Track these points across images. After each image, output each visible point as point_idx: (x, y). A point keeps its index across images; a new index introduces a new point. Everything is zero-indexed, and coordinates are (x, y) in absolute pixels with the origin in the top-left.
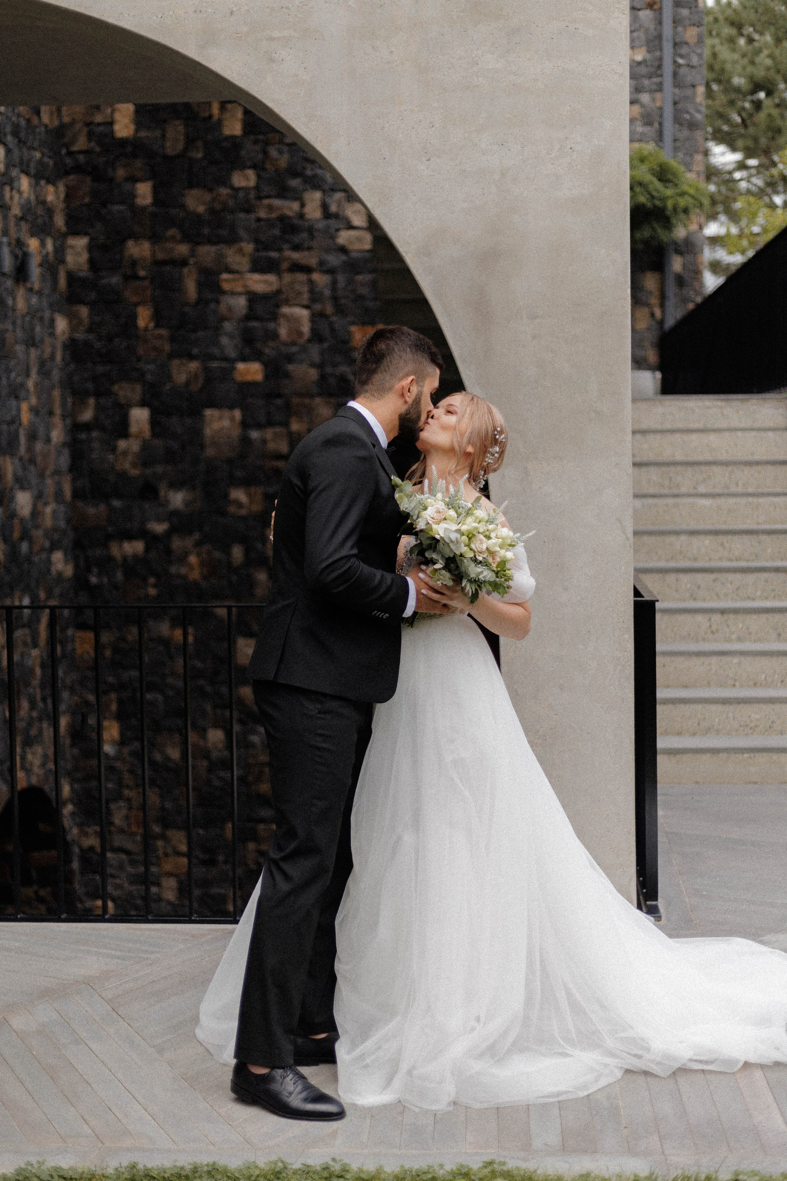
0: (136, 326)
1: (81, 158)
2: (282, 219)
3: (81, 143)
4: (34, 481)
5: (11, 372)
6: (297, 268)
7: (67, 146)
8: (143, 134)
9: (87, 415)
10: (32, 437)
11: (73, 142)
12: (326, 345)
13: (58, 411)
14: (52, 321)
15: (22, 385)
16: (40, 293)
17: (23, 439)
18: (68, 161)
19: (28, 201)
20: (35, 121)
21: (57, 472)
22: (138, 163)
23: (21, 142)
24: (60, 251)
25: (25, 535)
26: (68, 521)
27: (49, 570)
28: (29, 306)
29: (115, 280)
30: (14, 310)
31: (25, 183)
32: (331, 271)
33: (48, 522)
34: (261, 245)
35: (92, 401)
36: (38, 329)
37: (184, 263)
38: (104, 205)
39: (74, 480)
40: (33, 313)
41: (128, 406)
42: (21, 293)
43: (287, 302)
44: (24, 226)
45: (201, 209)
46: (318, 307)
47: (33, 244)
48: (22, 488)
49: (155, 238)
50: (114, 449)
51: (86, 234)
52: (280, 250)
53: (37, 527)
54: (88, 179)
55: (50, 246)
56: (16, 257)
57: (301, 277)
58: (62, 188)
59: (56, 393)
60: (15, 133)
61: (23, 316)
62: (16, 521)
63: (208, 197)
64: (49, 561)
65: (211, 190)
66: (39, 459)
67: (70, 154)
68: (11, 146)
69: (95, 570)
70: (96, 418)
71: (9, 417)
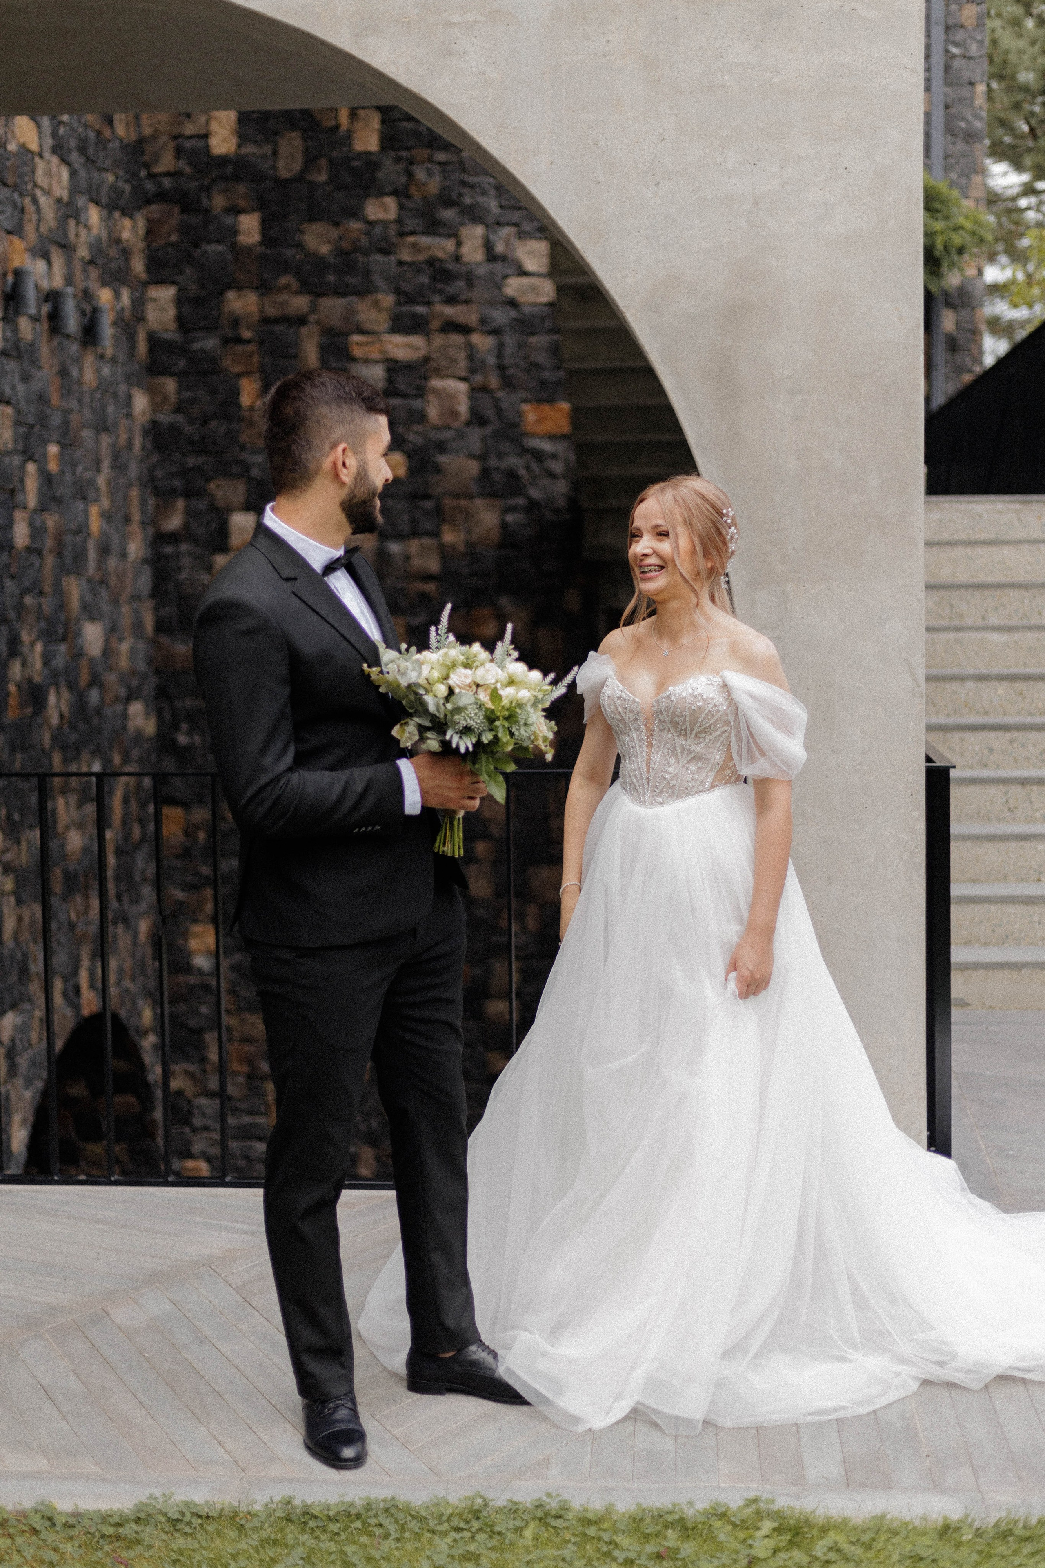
0: (239, 406)
1: (167, 182)
2: (432, 262)
3: (167, 162)
4: (106, 608)
5: (76, 465)
6: (451, 327)
7: (146, 165)
8: (249, 149)
9: (174, 522)
10: (104, 551)
11: (156, 159)
12: (488, 430)
13: (136, 517)
14: (129, 397)
15: (92, 482)
16: (113, 361)
17: (92, 554)
18: (149, 186)
19: (98, 239)
20: (107, 133)
21: (136, 597)
22: (242, 189)
23: (89, 161)
24: (139, 304)
25: (96, 681)
26: (150, 662)
27: (124, 728)
28: (101, 379)
29: (210, 343)
30: (80, 382)
31: (94, 215)
32: (496, 332)
33: (124, 663)
34: (405, 297)
35: (180, 504)
36: (111, 409)
37: (302, 321)
38: (196, 244)
39: (156, 609)
40: (104, 387)
41: (230, 510)
42: (89, 360)
43: (439, 373)
44: (94, 273)
45: (324, 249)
46: (478, 379)
47: (105, 296)
48: (92, 619)
49: (264, 288)
50: (209, 568)
51: (173, 283)
52: (428, 303)
53: (110, 669)
54: (176, 210)
55: (126, 298)
56: (83, 313)
57: (457, 339)
58: (141, 223)
59: (134, 493)
60: (82, 149)
61: (93, 391)
62: (84, 662)
63: (334, 233)
64: (125, 715)
65: (337, 224)
66: (113, 581)
67: (151, 176)
68: (76, 166)
69: (185, 726)
70: (186, 526)
71: (73, 526)
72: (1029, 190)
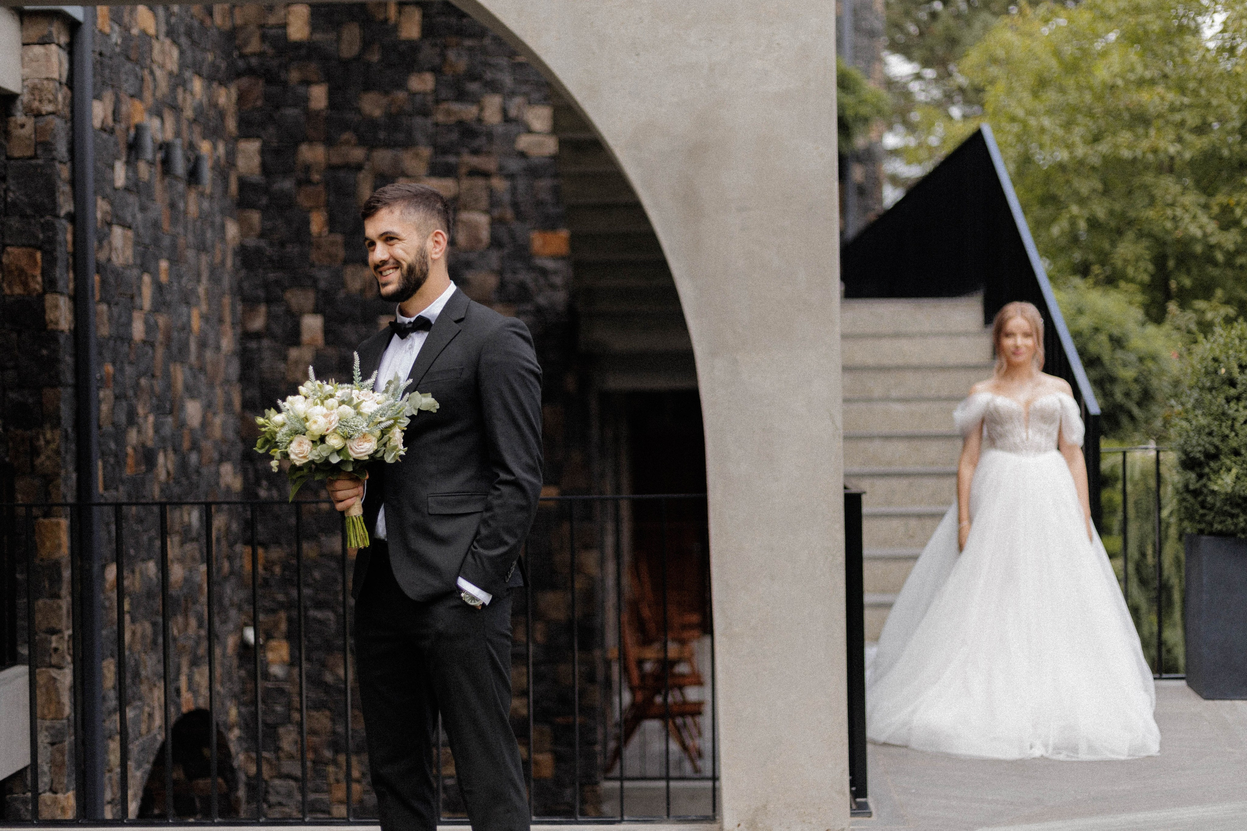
0: (309, 234)
1: (254, 61)
2: (460, 123)
3: (254, 46)
4: (204, 389)
5: (181, 277)
6: (475, 172)
7: (238, 48)
8: (318, 36)
9: (258, 323)
10: (203, 345)
11: (246, 43)
12: (506, 251)
13: (228, 318)
14: (223, 227)
15: (193, 291)
16: (211, 197)
17: (193, 347)
18: (241, 63)
19: (201, 104)
20: (208, 22)
21: (227, 381)
22: (313, 66)
23: (194, 43)
24: (231, 155)
25: (195, 446)
26: (238, 432)
27: (217, 484)
28: (201, 211)
29: (287, 184)
30: (185, 212)
31: (197, 85)
32: (511, 176)
33: (217, 433)
34: (440, 150)
35: (263, 309)
36: (209, 234)
37: (359, 167)
38: (277, 107)
39: (243, 392)
40: (204, 217)
41: (301, 313)
42: (192, 197)
43: (466, 207)
44: (197, 129)
45: (377, 113)
46: (496, 213)
47: (205, 147)
48: (192, 397)
49: (329, 142)
50: (285, 358)
51: (258, 137)
52: (458, 154)
53: (206, 437)
54: (261, 83)
55: (221, 149)
56: (188, 160)
57: (480, 182)
58: (234, 92)
59: (227, 300)
60: (189, 34)
61: (195, 221)
62: (186, 431)
63: (384, 101)
64: (218, 474)
65: (387, 93)
66: (209, 368)
67: (242, 56)
68: (185, 47)
69: (264, 483)
70: (267, 327)
71: (179, 324)
72: (918, 77)
